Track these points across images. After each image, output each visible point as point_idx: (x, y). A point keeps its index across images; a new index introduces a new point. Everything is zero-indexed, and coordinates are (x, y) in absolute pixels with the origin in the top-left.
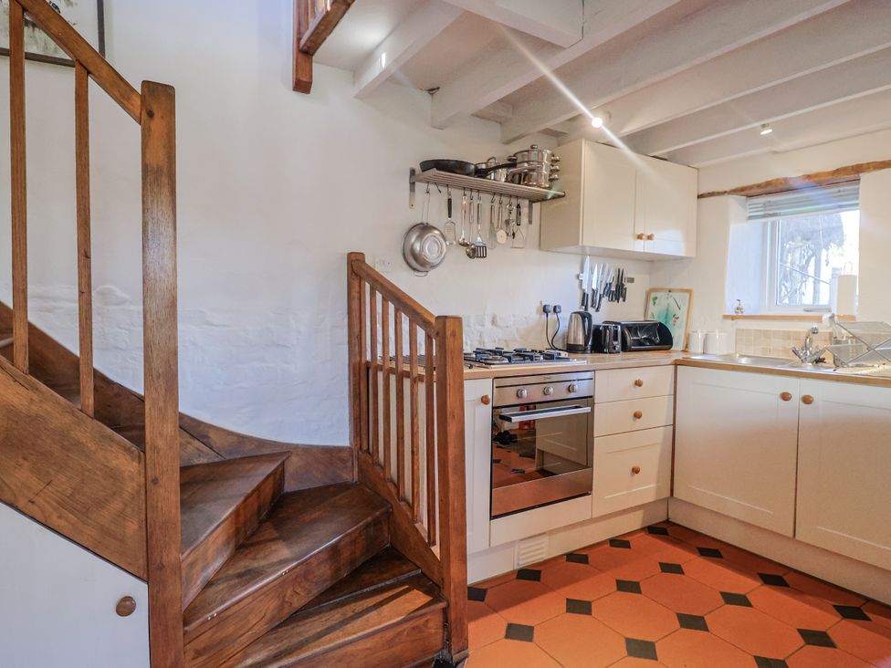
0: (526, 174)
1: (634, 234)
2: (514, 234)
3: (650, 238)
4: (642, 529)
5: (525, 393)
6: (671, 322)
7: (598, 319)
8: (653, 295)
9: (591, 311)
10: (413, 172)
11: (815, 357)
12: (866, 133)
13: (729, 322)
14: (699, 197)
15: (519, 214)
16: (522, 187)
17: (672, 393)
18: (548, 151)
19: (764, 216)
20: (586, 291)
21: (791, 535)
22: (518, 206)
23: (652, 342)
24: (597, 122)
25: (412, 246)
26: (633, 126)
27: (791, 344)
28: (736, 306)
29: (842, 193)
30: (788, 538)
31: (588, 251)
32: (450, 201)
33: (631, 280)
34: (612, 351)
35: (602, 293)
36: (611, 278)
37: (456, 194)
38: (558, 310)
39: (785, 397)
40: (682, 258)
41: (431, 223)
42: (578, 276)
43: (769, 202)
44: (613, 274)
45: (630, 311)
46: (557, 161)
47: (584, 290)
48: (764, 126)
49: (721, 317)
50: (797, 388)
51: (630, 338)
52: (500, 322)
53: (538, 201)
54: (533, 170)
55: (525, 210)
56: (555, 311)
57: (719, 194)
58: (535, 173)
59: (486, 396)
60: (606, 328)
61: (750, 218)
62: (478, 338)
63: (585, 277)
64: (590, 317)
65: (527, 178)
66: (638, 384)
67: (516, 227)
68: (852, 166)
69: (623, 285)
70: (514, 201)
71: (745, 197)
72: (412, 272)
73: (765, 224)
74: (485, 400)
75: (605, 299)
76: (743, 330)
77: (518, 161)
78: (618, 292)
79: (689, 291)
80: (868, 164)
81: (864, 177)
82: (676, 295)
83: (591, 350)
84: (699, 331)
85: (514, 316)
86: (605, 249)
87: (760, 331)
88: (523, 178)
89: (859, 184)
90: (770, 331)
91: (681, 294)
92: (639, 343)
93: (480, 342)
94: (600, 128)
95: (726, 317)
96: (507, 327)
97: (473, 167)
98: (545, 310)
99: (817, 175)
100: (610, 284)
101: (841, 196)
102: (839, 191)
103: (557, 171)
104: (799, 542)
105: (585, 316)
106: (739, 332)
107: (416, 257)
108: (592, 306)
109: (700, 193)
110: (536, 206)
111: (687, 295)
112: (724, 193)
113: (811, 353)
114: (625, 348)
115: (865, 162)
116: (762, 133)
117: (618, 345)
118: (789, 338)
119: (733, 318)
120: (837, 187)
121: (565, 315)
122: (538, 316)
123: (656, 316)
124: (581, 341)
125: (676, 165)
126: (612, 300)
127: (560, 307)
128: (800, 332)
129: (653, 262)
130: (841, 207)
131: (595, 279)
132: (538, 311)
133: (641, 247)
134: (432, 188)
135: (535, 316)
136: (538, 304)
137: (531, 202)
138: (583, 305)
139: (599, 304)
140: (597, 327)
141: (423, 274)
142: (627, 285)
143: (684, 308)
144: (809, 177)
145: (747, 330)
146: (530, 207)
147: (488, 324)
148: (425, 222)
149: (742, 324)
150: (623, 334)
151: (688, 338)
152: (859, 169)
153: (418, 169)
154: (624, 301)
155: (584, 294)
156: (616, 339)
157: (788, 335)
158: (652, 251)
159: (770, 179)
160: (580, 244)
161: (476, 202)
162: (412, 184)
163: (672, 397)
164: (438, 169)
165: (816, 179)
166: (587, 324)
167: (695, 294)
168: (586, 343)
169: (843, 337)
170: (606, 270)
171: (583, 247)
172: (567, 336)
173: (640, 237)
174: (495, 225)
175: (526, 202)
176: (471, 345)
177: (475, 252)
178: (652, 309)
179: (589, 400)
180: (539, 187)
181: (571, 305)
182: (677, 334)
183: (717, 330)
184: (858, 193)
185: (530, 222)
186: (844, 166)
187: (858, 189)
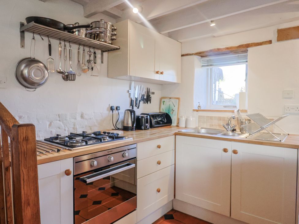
0: (98, 35)
1: (155, 71)
2: (92, 68)
3: (162, 73)
4: (162, 218)
5: (95, 163)
6: (171, 113)
7: (138, 112)
8: (163, 100)
9: (135, 109)
10: (22, 25)
11: (232, 129)
12: (252, 30)
13: (195, 112)
14: (182, 56)
15: (95, 57)
16: (96, 42)
17: (174, 149)
18: (110, 23)
19: (208, 66)
20: (133, 99)
21: (229, 215)
22: (95, 53)
23: (164, 123)
24: (135, 10)
25: (22, 71)
26: (154, 14)
27: (222, 123)
28: (198, 105)
29: (239, 57)
30: (228, 217)
31: (133, 79)
32: (50, 46)
33: (153, 93)
34: (146, 129)
35: (140, 100)
36: (144, 92)
37: (55, 43)
38: (118, 108)
39: (225, 150)
40: (175, 83)
41: (37, 58)
42: (128, 91)
43: (210, 59)
44: (145, 90)
45: (153, 108)
46: (115, 30)
47: (131, 98)
48: (212, 21)
49: (192, 110)
50: (231, 146)
51: (153, 121)
52: (86, 117)
53: (106, 51)
54: (101, 33)
55: (99, 55)
56: (117, 109)
57: (190, 55)
58: (103, 34)
59: (68, 170)
60: (142, 117)
61: (203, 66)
62: (73, 127)
63: (132, 92)
64: (134, 112)
65: (98, 37)
66: (159, 147)
67: (93, 65)
68: (245, 44)
69: (150, 96)
70: (92, 50)
71: (200, 57)
72: (24, 88)
73: (208, 69)
74: (67, 173)
75: (141, 103)
76: (201, 116)
77: (93, 27)
78: (147, 99)
79: (178, 99)
80: (252, 43)
81: (250, 49)
82: (172, 100)
83: (135, 129)
84: (183, 117)
85: (94, 113)
86: (141, 78)
87: (209, 116)
88: (96, 36)
89: (247, 53)
90: (212, 117)
91: (176, 100)
92: (158, 123)
93: (74, 128)
94: (137, 13)
95: (194, 110)
96: (90, 119)
97: (62, 25)
98: (112, 109)
99: (231, 48)
100: (144, 95)
101: (239, 58)
102: (238, 56)
103: (116, 35)
104: (233, 219)
105: (132, 112)
106: (200, 117)
107: (25, 79)
108: (136, 106)
109: (183, 54)
110: (105, 54)
111: (178, 100)
112: (192, 54)
113: (230, 127)
114: (151, 126)
115: (250, 43)
116: (211, 25)
117: (148, 125)
118: (220, 120)
119: (197, 111)
120: (237, 54)
121: (122, 111)
122: (108, 112)
123: (164, 110)
124: (130, 125)
125: (172, 40)
126: (145, 103)
127: (119, 107)
128: (225, 117)
129: (163, 85)
130: (239, 62)
131: (137, 92)
132: (107, 110)
133: (158, 77)
134: (37, 37)
135: (106, 112)
136: (108, 106)
137: (103, 52)
138: (131, 105)
139: (139, 105)
140: (138, 117)
141: (33, 90)
142: (152, 96)
143: (177, 106)
144: (227, 48)
145: (203, 116)
146: (102, 55)
147: (79, 118)
148: (33, 57)
149: (201, 113)
150: (150, 119)
151: (178, 120)
152: (248, 46)
153: (25, 22)
154: (150, 103)
155: (132, 100)
156: (147, 122)
157: (220, 119)
158: (163, 80)
159: (211, 49)
160: (128, 75)
161: (68, 48)
162: (22, 32)
163: (174, 150)
164: (35, 22)
165: (231, 50)
166: (133, 116)
167: (181, 100)
168: (133, 125)
169: (243, 120)
170: (142, 88)
171: (131, 76)
172: (123, 122)
173: (157, 73)
174: (81, 62)
175: (100, 51)
176: (68, 131)
177: (68, 77)
178: (162, 106)
179: (134, 160)
180: (105, 42)
181: (125, 106)
182: (174, 118)
183: (191, 117)
184: (247, 57)
185: (102, 62)
186: (241, 44)
187: (247, 55)
